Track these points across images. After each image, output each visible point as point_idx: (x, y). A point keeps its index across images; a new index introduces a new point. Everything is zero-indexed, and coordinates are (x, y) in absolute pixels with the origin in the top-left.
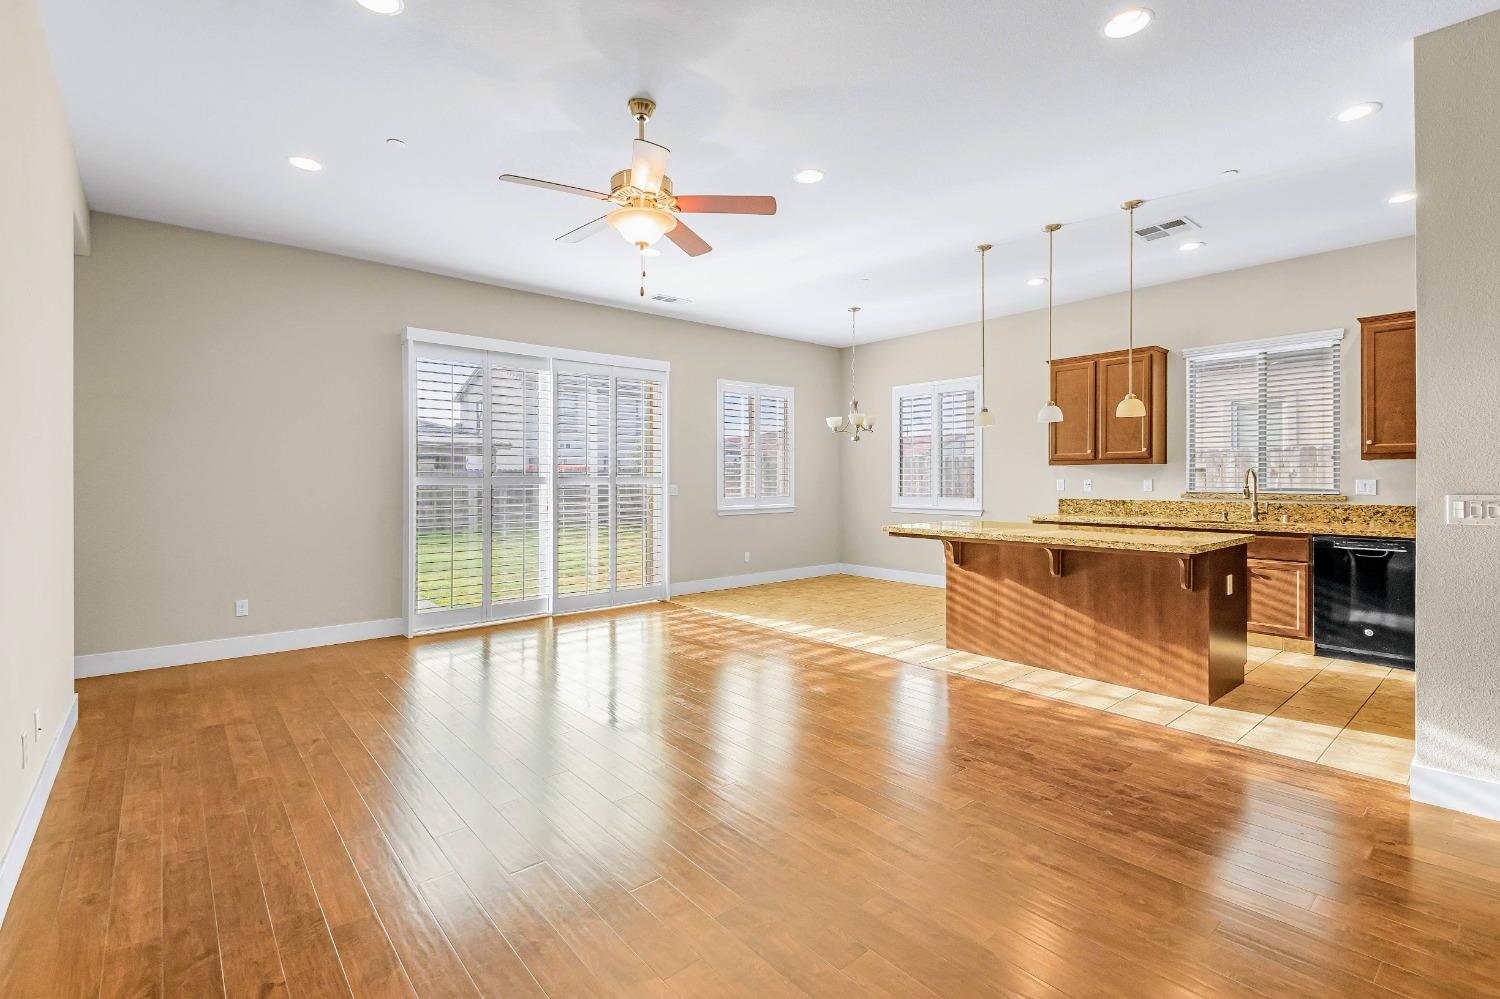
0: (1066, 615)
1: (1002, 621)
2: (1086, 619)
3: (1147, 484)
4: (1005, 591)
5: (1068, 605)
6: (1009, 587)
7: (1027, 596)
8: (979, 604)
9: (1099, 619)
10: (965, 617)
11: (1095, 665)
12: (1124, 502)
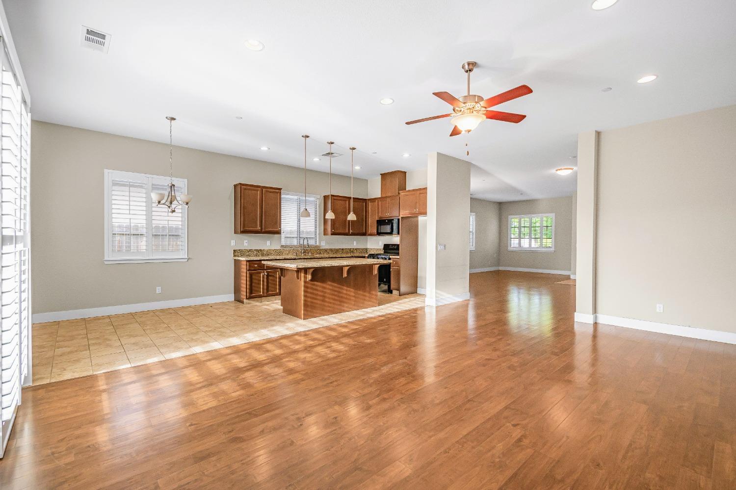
0: (347, 291)
1: (327, 300)
2: (352, 290)
3: (268, 243)
4: (328, 287)
5: (348, 287)
6: (330, 285)
7: (335, 287)
8: (317, 295)
9: (355, 290)
10: (312, 302)
11: (354, 305)
12: (261, 250)
